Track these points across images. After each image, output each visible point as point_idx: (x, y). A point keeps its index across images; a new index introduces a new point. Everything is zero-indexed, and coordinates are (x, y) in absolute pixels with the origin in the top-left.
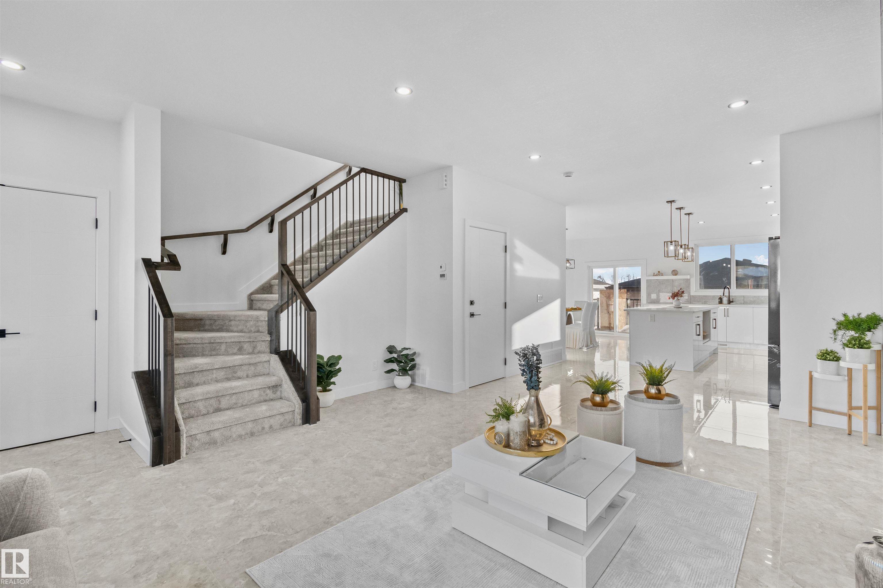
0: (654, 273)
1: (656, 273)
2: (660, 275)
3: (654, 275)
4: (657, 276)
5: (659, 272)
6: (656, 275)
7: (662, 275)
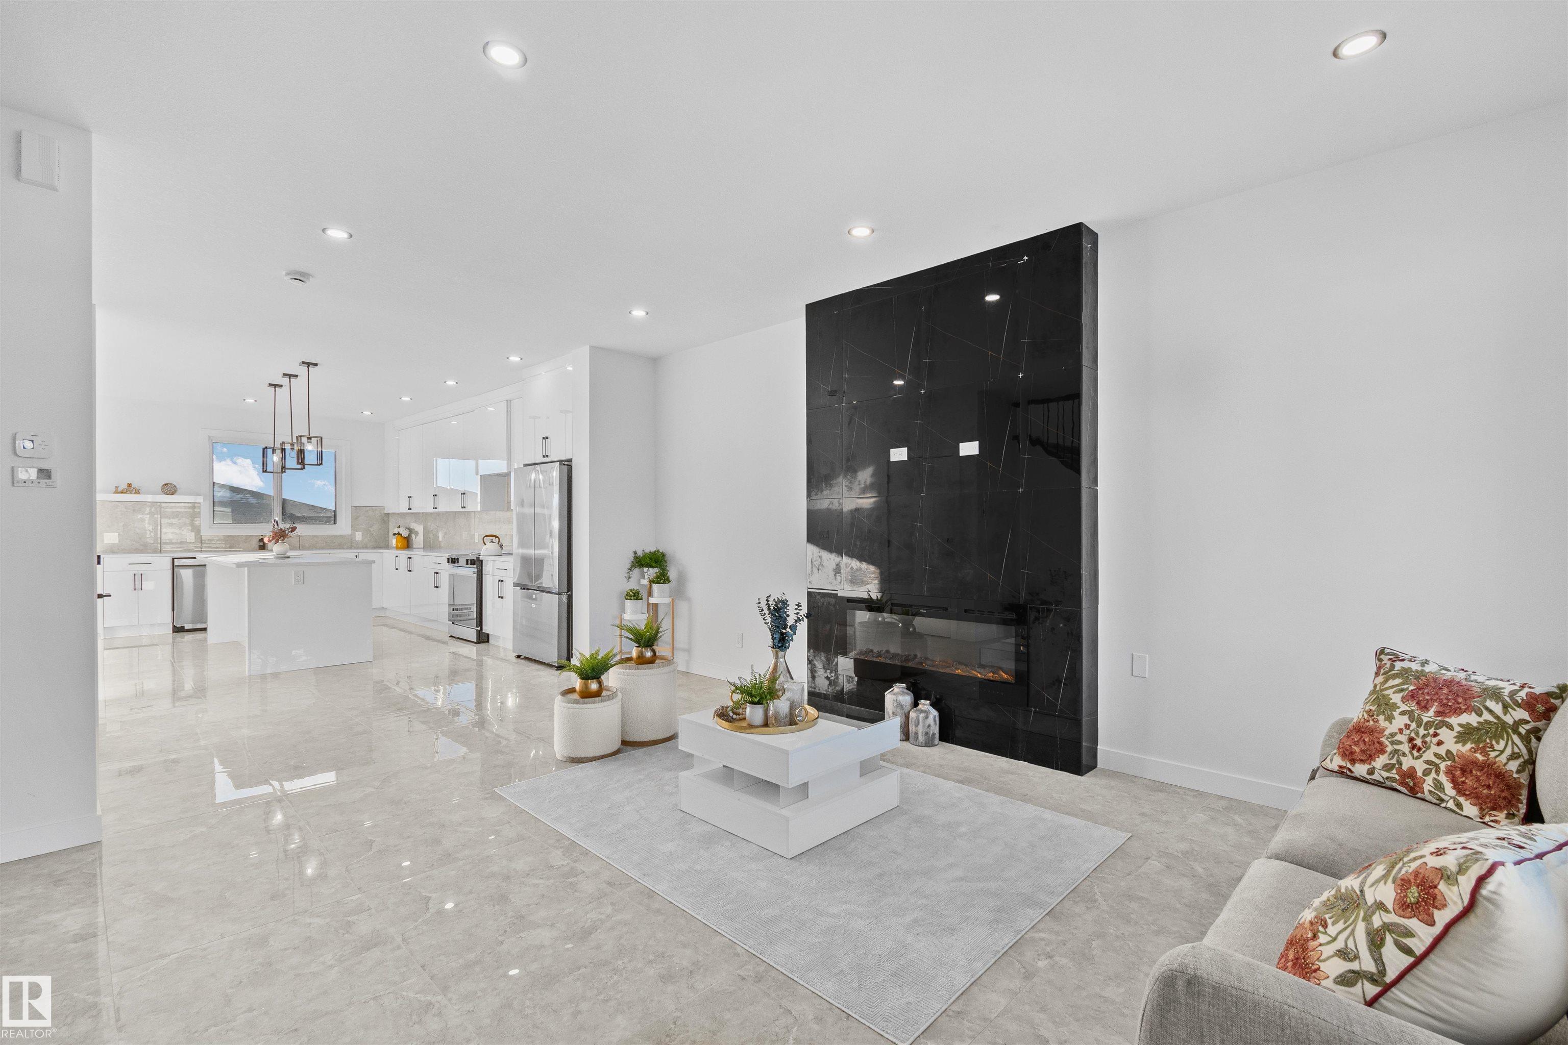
0: (117, 488)
1: (123, 486)
2: (131, 493)
3: (116, 492)
4: (126, 493)
5: (129, 485)
6: (122, 492)
7: (138, 492)
